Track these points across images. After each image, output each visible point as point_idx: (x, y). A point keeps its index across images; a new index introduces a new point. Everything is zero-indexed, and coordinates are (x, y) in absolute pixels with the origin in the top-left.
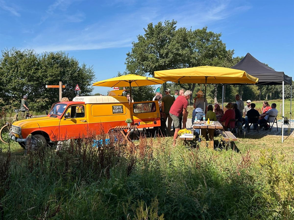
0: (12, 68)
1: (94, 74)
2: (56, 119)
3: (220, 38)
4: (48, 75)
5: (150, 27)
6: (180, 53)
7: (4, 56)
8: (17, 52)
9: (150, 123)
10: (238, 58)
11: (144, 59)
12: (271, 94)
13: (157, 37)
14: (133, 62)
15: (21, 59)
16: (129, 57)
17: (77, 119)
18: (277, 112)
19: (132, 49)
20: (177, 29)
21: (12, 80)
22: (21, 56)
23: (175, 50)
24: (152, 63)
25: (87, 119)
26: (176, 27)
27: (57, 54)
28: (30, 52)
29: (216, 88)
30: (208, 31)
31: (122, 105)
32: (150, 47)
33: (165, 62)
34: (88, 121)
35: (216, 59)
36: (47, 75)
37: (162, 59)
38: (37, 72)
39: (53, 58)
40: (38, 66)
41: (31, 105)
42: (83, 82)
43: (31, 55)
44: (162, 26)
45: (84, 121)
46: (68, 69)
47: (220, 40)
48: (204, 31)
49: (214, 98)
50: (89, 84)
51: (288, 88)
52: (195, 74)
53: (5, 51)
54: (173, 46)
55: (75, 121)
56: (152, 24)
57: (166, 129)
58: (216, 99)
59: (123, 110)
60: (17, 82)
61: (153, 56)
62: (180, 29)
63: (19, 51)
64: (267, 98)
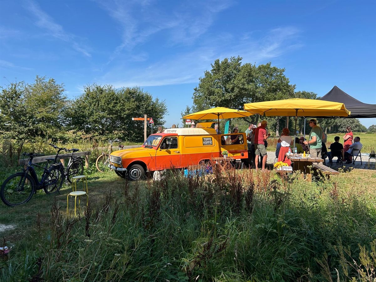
0: (93, 102)
1: (166, 108)
2: (151, 149)
3: (284, 73)
4: (126, 109)
5: (217, 63)
6: (246, 88)
7: (85, 91)
8: (98, 87)
9: (237, 154)
10: (299, 92)
11: (211, 93)
12: (330, 128)
13: (224, 72)
14: (200, 96)
15: (101, 93)
16: (196, 91)
17: (171, 150)
18: (361, 145)
19: (199, 84)
20: (242, 65)
21: (93, 113)
22: (101, 91)
23: (241, 85)
24: (219, 97)
25: (180, 150)
26: (241, 63)
27: (133, 89)
28: (109, 87)
29: (278, 122)
30: (272, 66)
31: (211, 136)
32: (217, 83)
33: (230, 96)
34: (181, 152)
35: (279, 93)
36: (124, 109)
37: (228, 93)
38: (115, 106)
39: (130, 93)
40: (117, 100)
41: (110, 136)
42: (156, 115)
43: (110, 90)
44: (229, 62)
45: (177, 152)
46: (143, 103)
47: (283, 76)
48: (268, 67)
49: (276, 131)
50: (162, 117)
51: (348, 122)
52: (288, 107)
53: (87, 87)
54: (239, 81)
55: (169, 152)
56: (218, 60)
57: (252, 162)
58: (277, 132)
59: (212, 142)
60: (99, 115)
61: (219, 90)
62: (245, 65)
63: (99, 87)
64: (326, 131)
